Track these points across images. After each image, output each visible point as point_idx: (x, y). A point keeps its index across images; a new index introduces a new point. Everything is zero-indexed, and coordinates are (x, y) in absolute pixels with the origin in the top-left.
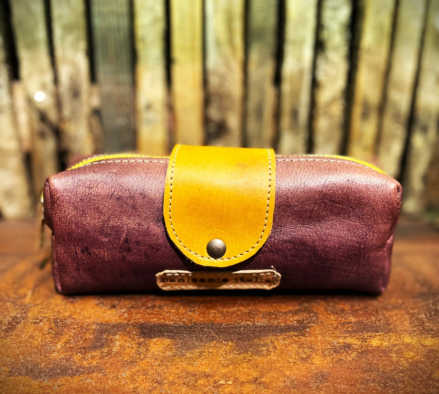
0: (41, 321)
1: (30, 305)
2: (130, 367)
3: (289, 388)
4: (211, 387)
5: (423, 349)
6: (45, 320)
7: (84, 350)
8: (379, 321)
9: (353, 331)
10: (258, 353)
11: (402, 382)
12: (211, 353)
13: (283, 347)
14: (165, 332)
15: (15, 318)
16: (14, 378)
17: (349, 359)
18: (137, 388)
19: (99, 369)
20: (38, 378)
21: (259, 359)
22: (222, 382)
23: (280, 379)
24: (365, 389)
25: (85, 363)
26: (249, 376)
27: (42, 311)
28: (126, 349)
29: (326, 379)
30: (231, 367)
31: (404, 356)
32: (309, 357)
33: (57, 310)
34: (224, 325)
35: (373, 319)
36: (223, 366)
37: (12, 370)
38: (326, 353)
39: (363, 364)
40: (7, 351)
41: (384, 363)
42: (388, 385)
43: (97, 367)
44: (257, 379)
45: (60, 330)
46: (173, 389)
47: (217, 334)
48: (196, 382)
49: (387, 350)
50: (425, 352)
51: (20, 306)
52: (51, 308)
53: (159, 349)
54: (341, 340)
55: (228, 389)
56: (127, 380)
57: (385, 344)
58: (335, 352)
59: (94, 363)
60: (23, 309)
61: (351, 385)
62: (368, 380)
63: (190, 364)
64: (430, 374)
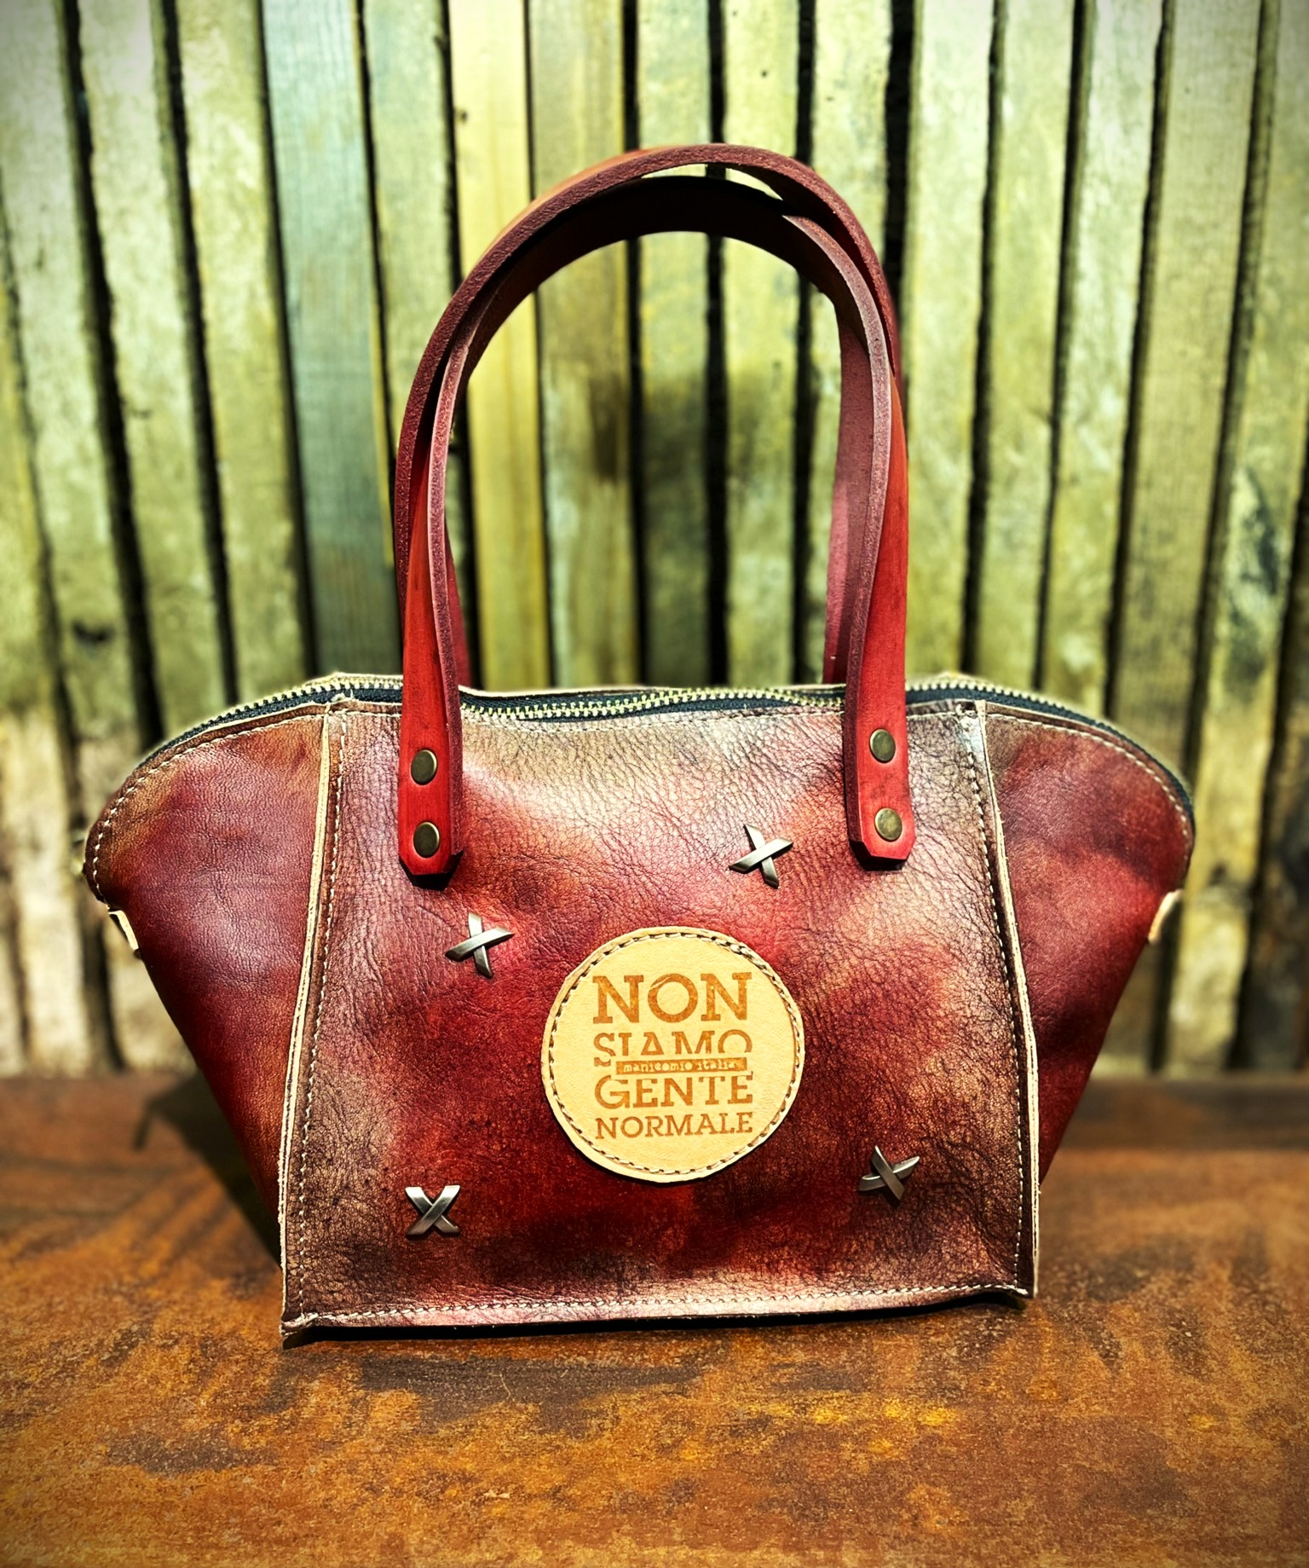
0: (176, 1342)
1: (159, 1303)
2: (327, 1453)
3: (614, 1513)
4: (468, 1503)
5: (916, 1435)
6: (184, 1340)
7: (247, 1413)
8: (853, 1362)
9: (789, 1385)
10: (578, 1432)
11: (837, 1506)
12: (486, 1428)
13: (633, 1420)
14: (409, 1377)
15: (127, 1334)
16: (114, 1468)
17: (755, 1451)
18: (330, 1499)
19: (269, 1456)
20: (156, 1470)
21: (577, 1445)
22: (492, 1494)
23: (603, 1492)
24: (759, 1518)
25: (246, 1440)
26: (545, 1481)
27: (181, 1317)
28: (328, 1414)
29: (692, 1494)
30: (518, 1461)
31: (870, 1449)
32: (677, 1443)
33: (209, 1317)
34: (530, 1362)
35: (844, 1355)
36: (503, 1459)
37: (112, 1451)
38: (715, 1437)
39: (778, 1465)
40: (106, 1411)
41: (822, 1463)
42: (807, 1512)
43: (266, 1450)
44: (558, 1489)
45: (209, 1364)
46: (397, 1504)
47: (510, 1385)
48: (442, 1492)
49: (841, 1433)
50: (916, 1442)
51: (140, 1306)
52: (199, 1312)
53: (390, 1417)
54: (755, 1408)
55: (499, 1510)
56: (318, 1483)
57: (842, 1418)
58: (732, 1433)
59: (263, 1442)
60: (146, 1313)
61: (737, 1510)
62: (774, 1499)
63: (440, 1453)
64: (902, 1493)
